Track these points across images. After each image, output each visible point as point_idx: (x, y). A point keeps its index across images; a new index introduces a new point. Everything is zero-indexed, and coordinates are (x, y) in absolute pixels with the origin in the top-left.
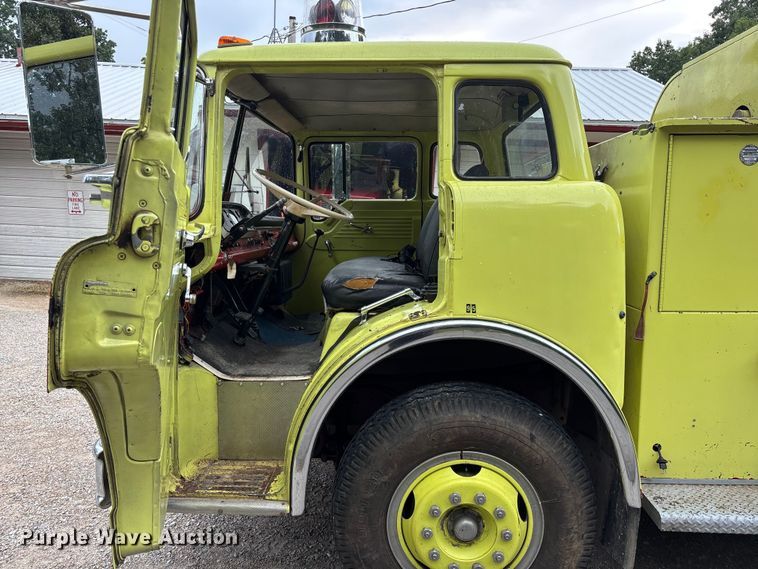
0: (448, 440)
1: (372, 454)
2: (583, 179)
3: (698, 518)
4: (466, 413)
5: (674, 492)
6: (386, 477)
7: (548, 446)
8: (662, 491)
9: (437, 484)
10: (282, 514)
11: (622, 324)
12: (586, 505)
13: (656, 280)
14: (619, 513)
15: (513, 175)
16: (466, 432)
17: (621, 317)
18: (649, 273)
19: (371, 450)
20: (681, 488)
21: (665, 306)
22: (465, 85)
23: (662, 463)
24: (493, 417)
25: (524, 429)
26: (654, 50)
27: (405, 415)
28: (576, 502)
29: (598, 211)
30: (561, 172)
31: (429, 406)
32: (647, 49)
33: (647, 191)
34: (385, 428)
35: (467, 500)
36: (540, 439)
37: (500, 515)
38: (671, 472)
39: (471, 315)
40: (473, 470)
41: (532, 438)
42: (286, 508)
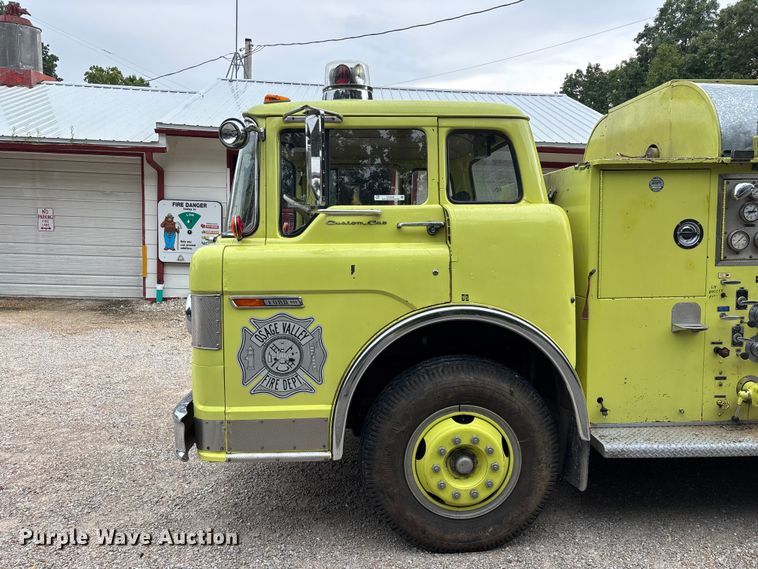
0: (450, 396)
1: (393, 410)
2: (541, 202)
3: (631, 447)
4: (463, 376)
5: (613, 432)
6: (404, 428)
7: (522, 399)
8: (606, 432)
9: (442, 431)
10: (326, 458)
11: (572, 308)
12: (551, 443)
13: (595, 276)
14: (575, 449)
15: (478, 200)
16: (462, 389)
17: (572, 302)
18: (590, 270)
19: (392, 407)
20: (618, 430)
21: (601, 294)
22: (454, 134)
23: (604, 411)
24: (482, 378)
25: (505, 387)
26: (585, 73)
27: (416, 379)
28: (543, 439)
29: (552, 226)
30: (525, 197)
31: (435, 371)
32: (578, 71)
33: (586, 209)
34: (402, 390)
35: (465, 441)
36: (517, 394)
37: (490, 452)
38: (611, 418)
39: (465, 303)
40: (468, 420)
41: (512, 393)
42: (328, 454)
